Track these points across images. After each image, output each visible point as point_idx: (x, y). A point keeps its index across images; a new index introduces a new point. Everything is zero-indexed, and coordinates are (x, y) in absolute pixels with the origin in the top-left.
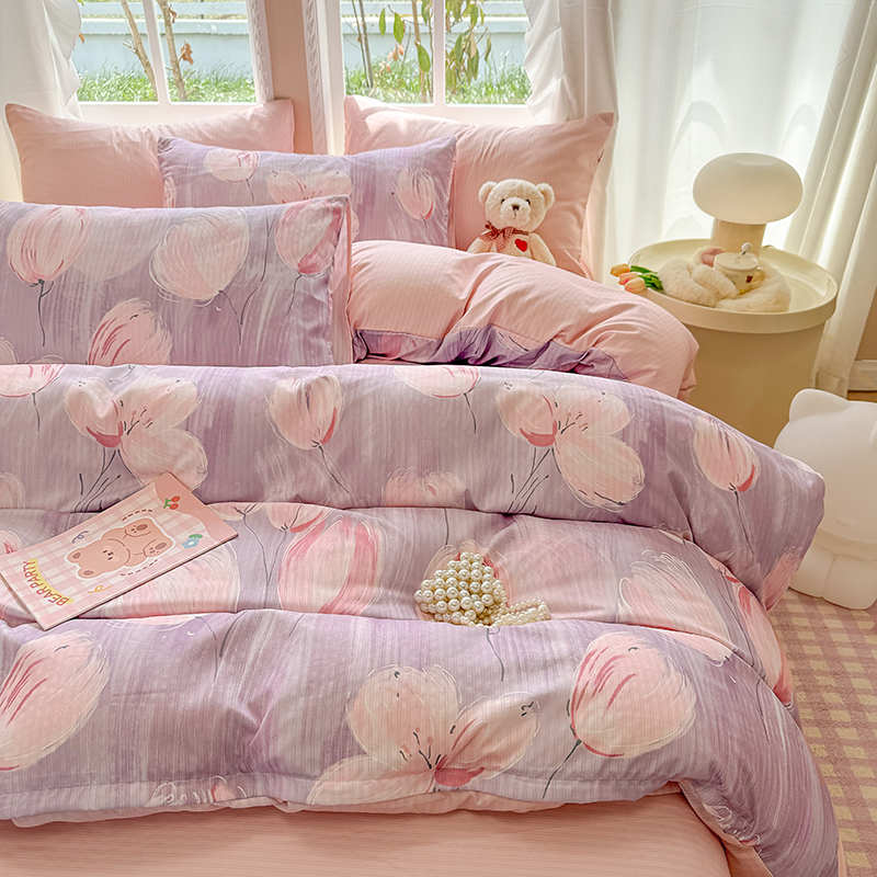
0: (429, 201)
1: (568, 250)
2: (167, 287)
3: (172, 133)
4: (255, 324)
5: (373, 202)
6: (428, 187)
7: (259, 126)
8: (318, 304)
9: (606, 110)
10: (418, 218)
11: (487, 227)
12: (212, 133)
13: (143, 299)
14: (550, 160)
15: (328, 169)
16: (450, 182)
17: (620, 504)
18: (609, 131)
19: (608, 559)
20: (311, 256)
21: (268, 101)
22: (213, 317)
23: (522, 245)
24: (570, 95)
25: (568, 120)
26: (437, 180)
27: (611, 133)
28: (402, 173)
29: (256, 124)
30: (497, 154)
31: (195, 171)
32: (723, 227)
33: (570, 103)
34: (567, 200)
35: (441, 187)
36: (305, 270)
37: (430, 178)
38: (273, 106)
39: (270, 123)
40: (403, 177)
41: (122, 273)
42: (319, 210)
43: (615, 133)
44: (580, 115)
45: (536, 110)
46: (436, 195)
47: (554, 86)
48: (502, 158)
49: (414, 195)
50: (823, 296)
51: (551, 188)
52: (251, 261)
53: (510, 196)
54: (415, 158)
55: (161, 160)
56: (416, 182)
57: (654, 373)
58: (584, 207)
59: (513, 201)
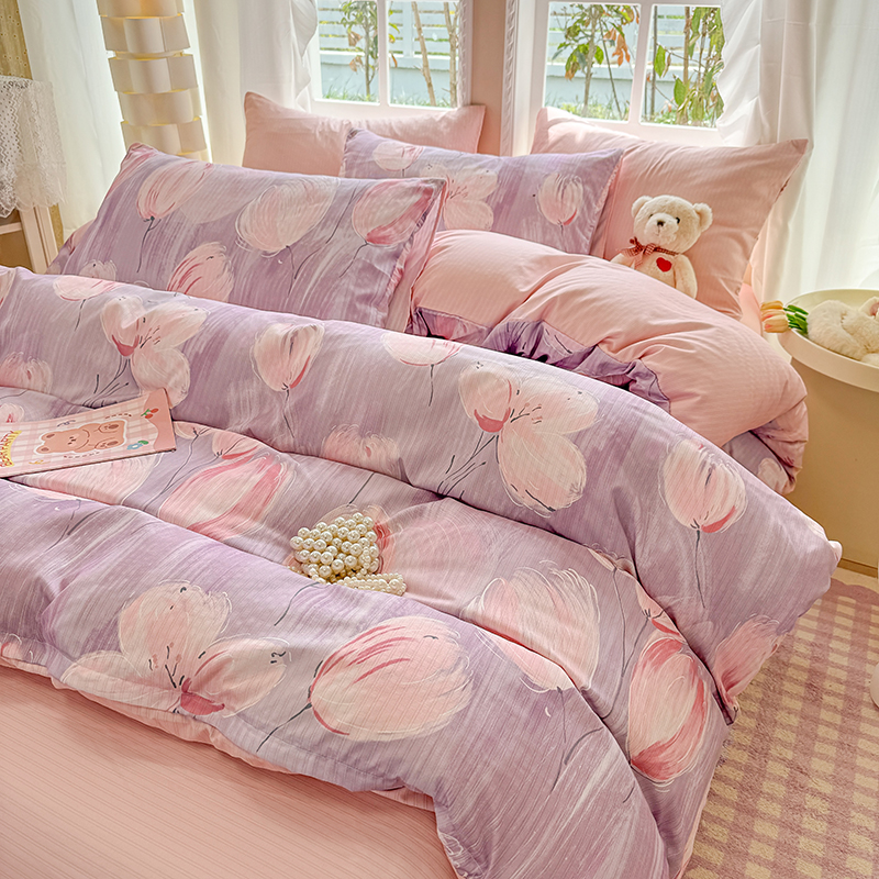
0: (573, 207)
1: (724, 280)
2: (245, 236)
3: (368, 127)
4: (307, 281)
6: (575, 194)
7: (446, 127)
8: (377, 274)
10: (555, 223)
11: (632, 241)
12: (401, 130)
13: (222, 245)
14: (720, 182)
16: (605, 193)
17: (550, 509)
18: (796, 161)
19: (496, 557)
20: (385, 229)
21: (464, 105)
22: (273, 268)
23: (664, 265)
24: (763, 118)
25: (759, 143)
26: (588, 188)
27: (801, 161)
28: (549, 177)
29: (443, 124)
30: (665, 170)
31: (364, 158)
33: (762, 126)
34: (731, 226)
35: (592, 197)
36: (373, 239)
37: (581, 186)
38: (465, 111)
40: (549, 181)
41: (214, 219)
42: (409, 189)
43: (807, 162)
44: (773, 140)
45: (727, 131)
46: (582, 202)
47: (747, 110)
48: (671, 176)
49: (557, 200)
51: (710, 210)
52: (323, 225)
53: (659, 211)
54: (569, 165)
56: (562, 188)
57: (698, 398)
58: (755, 236)
59: (660, 216)
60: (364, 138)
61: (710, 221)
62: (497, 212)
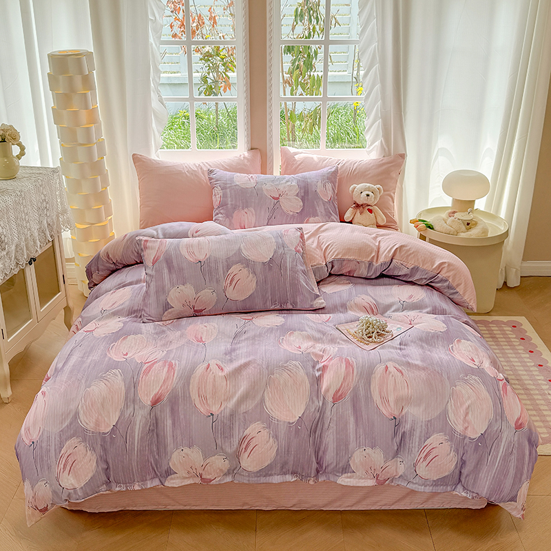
0: (330, 193)
1: (389, 212)
5: (308, 195)
6: (329, 188)
7: (248, 162)
9: (401, 152)
10: (327, 201)
11: (354, 203)
15: (287, 181)
16: (337, 185)
18: (403, 162)
21: (249, 150)
23: (370, 211)
24: (385, 146)
25: (384, 157)
28: (319, 182)
30: (355, 173)
32: (456, 201)
33: (385, 149)
35: (334, 187)
37: (330, 184)
38: (251, 153)
39: (252, 161)
44: (390, 155)
46: (332, 191)
47: (377, 143)
48: (359, 174)
49: (324, 191)
50: (503, 230)
51: (381, 187)
53: (365, 191)
54: (323, 175)
55: (210, 179)
56: (325, 186)
58: (394, 193)
59: (367, 192)
60: (220, 173)
62: (303, 199)
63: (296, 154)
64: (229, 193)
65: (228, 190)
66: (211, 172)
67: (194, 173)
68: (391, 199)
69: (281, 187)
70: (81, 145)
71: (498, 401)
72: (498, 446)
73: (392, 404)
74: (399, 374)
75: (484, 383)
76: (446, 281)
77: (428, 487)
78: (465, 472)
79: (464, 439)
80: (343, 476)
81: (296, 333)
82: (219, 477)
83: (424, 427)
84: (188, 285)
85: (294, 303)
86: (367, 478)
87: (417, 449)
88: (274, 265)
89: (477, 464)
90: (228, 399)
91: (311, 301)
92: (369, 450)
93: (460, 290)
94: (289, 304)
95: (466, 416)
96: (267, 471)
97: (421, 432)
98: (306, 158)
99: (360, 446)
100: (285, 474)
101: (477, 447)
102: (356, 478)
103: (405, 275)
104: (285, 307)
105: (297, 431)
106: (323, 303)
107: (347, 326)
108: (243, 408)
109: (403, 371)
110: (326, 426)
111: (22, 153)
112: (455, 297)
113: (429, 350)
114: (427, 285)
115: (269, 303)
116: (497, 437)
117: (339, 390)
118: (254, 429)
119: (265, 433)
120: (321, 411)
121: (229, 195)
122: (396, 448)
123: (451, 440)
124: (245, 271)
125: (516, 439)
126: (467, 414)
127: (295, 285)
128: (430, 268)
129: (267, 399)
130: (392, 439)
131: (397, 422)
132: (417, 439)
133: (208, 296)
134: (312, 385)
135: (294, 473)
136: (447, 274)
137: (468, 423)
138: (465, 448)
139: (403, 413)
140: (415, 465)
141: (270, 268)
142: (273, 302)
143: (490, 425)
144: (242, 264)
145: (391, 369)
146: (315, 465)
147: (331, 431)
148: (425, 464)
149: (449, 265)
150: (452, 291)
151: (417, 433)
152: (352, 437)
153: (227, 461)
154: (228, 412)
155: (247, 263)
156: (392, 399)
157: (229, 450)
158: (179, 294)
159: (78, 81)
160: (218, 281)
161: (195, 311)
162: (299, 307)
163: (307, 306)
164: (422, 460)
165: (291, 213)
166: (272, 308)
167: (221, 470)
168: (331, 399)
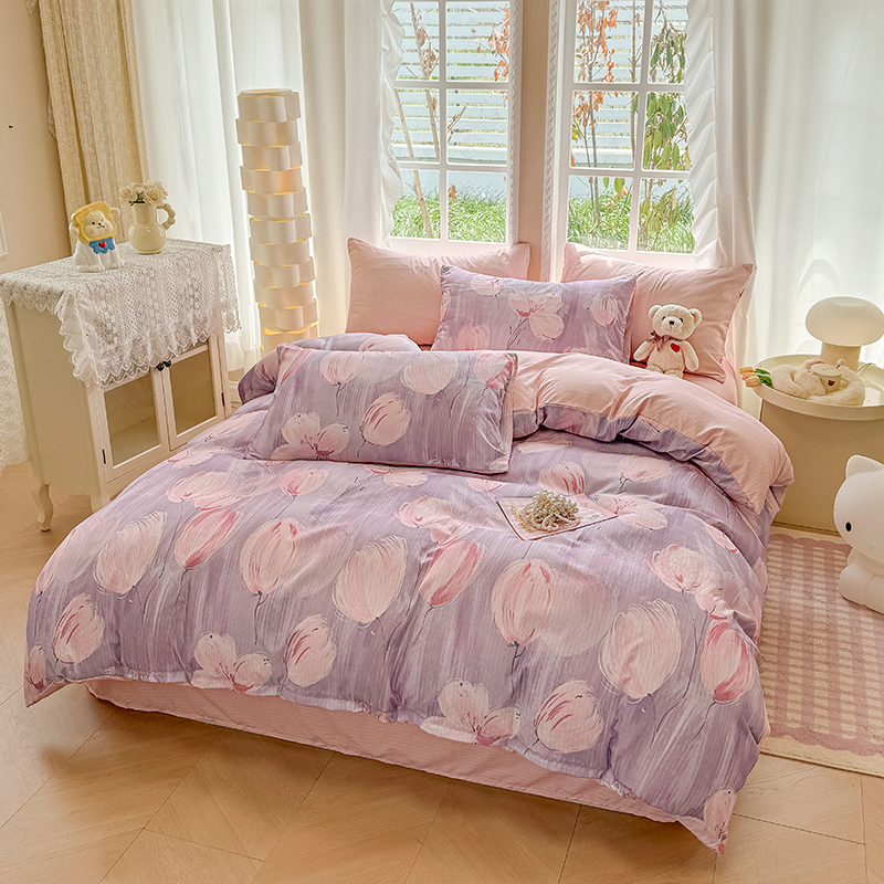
0: (613, 314)
1: (712, 354)
3: (451, 263)
5: (575, 314)
6: (613, 306)
9: (748, 262)
10: (604, 325)
11: (652, 334)
14: (701, 293)
15: (548, 291)
16: (630, 304)
18: (748, 277)
21: (514, 244)
23: (676, 348)
24: (723, 251)
25: (721, 266)
26: (620, 302)
27: (750, 278)
28: (596, 297)
29: (504, 259)
30: (665, 287)
31: (464, 288)
32: (827, 347)
33: (722, 256)
34: (713, 320)
35: (622, 307)
37: (615, 301)
38: (516, 248)
39: (514, 259)
40: (596, 299)
43: (754, 277)
44: (730, 264)
45: (701, 258)
46: (618, 312)
47: (712, 245)
48: (669, 290)
49: (603, 311)
51: (699, 312)
53: (669, 315)
54: (606, 287)
55: (442, 280)
56: (605, 302)
58: (728, 326)
59: (671, 318)
60: (458, 272)
61: (701, 319)
62: (565, 320)
63: (583, 254)
64: (459, 301)
65: (459, 297)
66: (445, 269)
67: (424, 270)
68: (719, 334)
69: (536, 300)
70: (274, 219)
71: (694, 648)
72: (675, 719)
73: (517, 621)
74: (543, 579)
75: (679, 616)
76: (717, 459)
77: (555, 763)
78: (616, 750)
79: (620, 697)
80: (429, 719)
81: (430, 500)
82: (258, 685)
83: (557, 666)
84: (314, 414)
85: (462, 460)
86: (463, 730)
87: (540, 699)
88: (443, 400)
89: (636, 743)
90: (287, 576)
91: (488, 460)
92: (467, 686)
93: (738, 476)
94: (453, 460)
95: (628, 663)
96: (318, 689)
97: (551, 673)
98: (595, 261)
99: (454, 677)
100: (346, 698)
101: (637, 715)
102: (446, 726)
103: (656, 443)
104: (449, 465)
105: (368, 639)
106: (504, 466)
107: (516, 502)
108: (303, 592)
109: (552, 576)
110: (413, 640)
111: (171, 222)
112: (728, 487)
113: (616, 554)
114: (690, 462)
115: (425, 456)
116: (676, 706)
117: (445, 588)
118: (310, 625)
119: (323, 632)
120: (412, 615)
121: (458, 305)
122: (510, 691)
123: (597, 693)
124: (398, 404)
125: (711, 714)
126: (631, 659)
127: (467, 433)
128: (691, 436)
129: (340, 583)
130: (507, 676)
131: (519, 652)
132: (544, 684)
133: (338, 433)
134: (408, 574)
135: (358, 700)
136: (720, 448)
137: (632, 673)
138: (621, 711)
139: (533, 638)
140: (536, 724)
141: (436, 404)
142: (431, 456)
143: (667, 684)
144: (396, 393)
145: (535, 571)
146: (388, 694)
147: (418, 646)
148: (551, 723)
149: (727, 434)
150: (724, 476)
151: (544, 675)
152: (446, 662)
153: (269, 664)
154: (281, 593)
155: (403, 393)
156: (518, 614)
157: (271, 648)
158: (301, 425)
159: (271, 130)
160: (355, 414)
161: (318, 452)
162: (468, 467)
163: (479, 468)
164: (546, 717)
165: (545, 339)
166: (430, 463)
167: (260, 676)
168: (429, 600)
